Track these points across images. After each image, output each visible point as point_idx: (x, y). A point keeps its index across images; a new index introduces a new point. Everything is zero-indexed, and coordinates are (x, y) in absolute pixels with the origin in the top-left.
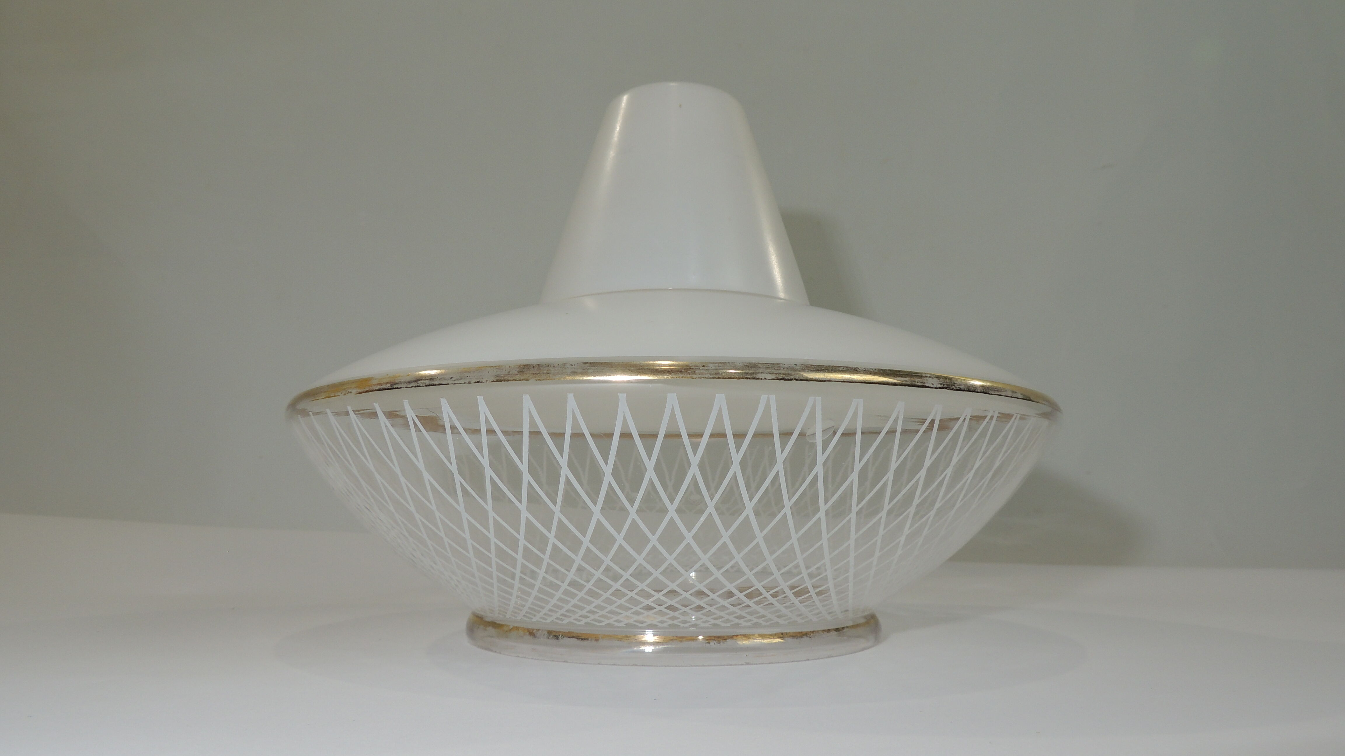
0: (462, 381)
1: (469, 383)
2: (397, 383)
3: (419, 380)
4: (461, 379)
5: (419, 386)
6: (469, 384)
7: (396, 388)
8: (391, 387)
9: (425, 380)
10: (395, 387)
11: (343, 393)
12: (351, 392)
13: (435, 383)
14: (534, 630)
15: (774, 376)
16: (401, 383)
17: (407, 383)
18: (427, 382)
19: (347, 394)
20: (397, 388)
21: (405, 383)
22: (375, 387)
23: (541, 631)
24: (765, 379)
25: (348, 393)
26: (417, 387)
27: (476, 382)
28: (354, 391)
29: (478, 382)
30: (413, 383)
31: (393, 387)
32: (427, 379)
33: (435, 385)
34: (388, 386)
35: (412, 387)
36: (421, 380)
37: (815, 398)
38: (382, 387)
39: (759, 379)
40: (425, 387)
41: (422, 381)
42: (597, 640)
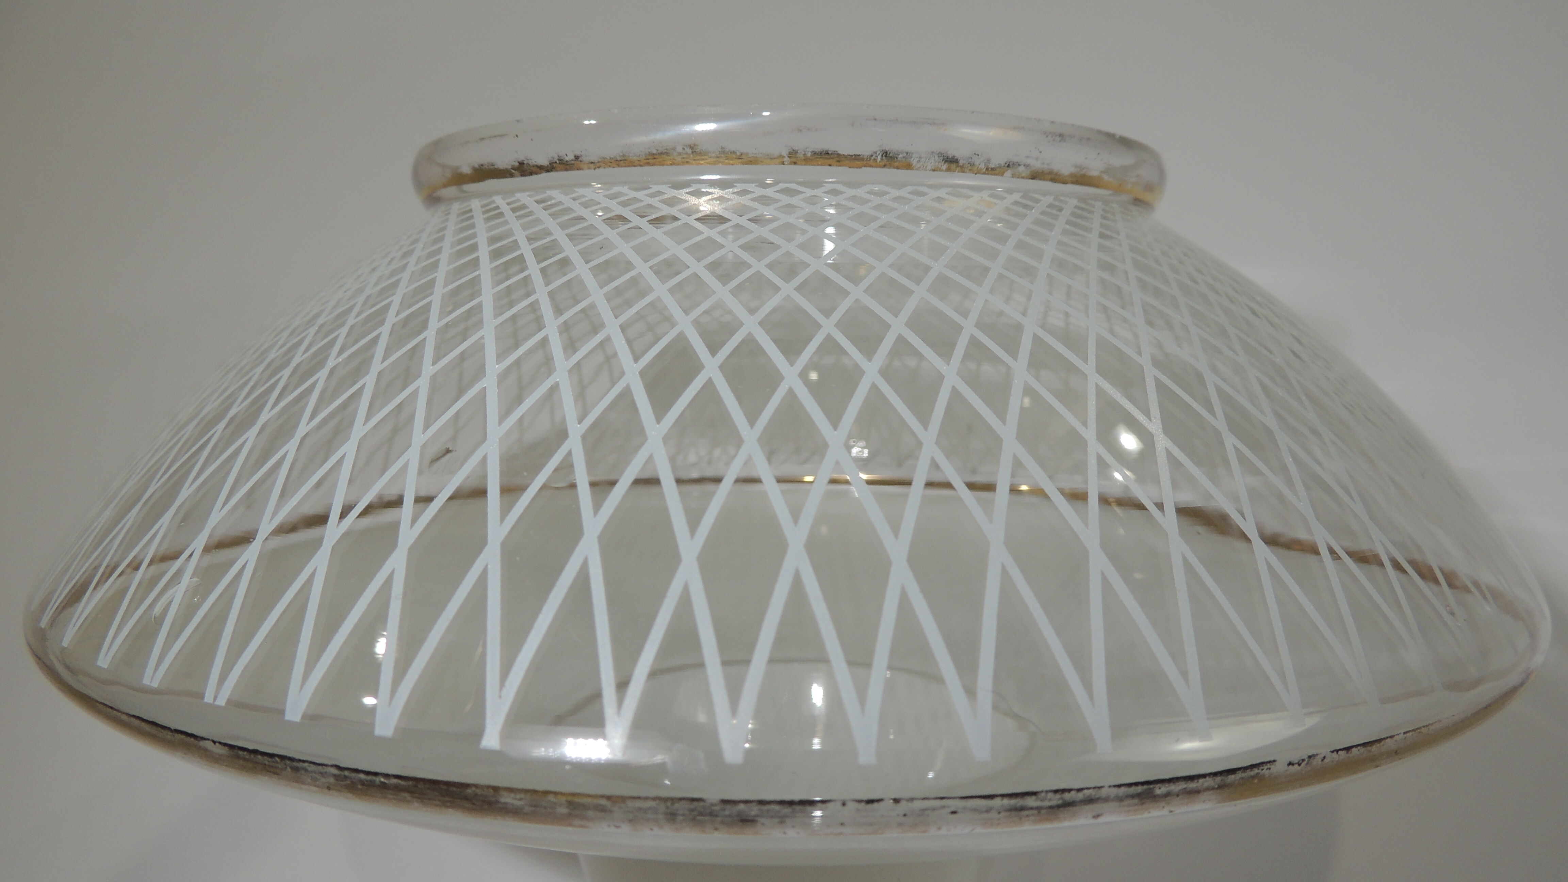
0: (918, 805)
1: (896, 801)
2: (1133, 796)
3: (1058, 807)
4: (924, 810)
5: (1056, 792)
6: (897, 796)
7: (1136, 784)
8: (1151, 786)
9: (1039, 809)
10: (1139, 789)
11: (1319, 758)
12: (1290, 764)
13: (1006, 802)
14: (948, 170)
15: (202, 743)
16: (1119, 799)
17: (1098, 799)
18: (1031, 802)
19: (1305, 757)
20: (1130, 785)
21: (1106, 800)
22: (1206, 784)
23: (929, 167)
24: (214, 742)
25: (1303, 760)
26: (1063, 791)
27: (878, 801)
28: (1276, 769)
29: (870, 802)
30: (1078, 799)
31: (1145, 787)
32: (1032, 808)
33: (1003, 796)
34: (1160, 790)
35: (1079, 790)
36: (1051, 807)
37: (151, 683)
38: (1182, 785)
39: (225, 745)
40: (1040, 790)
41: (1047, 803)
42: (793, 153)
